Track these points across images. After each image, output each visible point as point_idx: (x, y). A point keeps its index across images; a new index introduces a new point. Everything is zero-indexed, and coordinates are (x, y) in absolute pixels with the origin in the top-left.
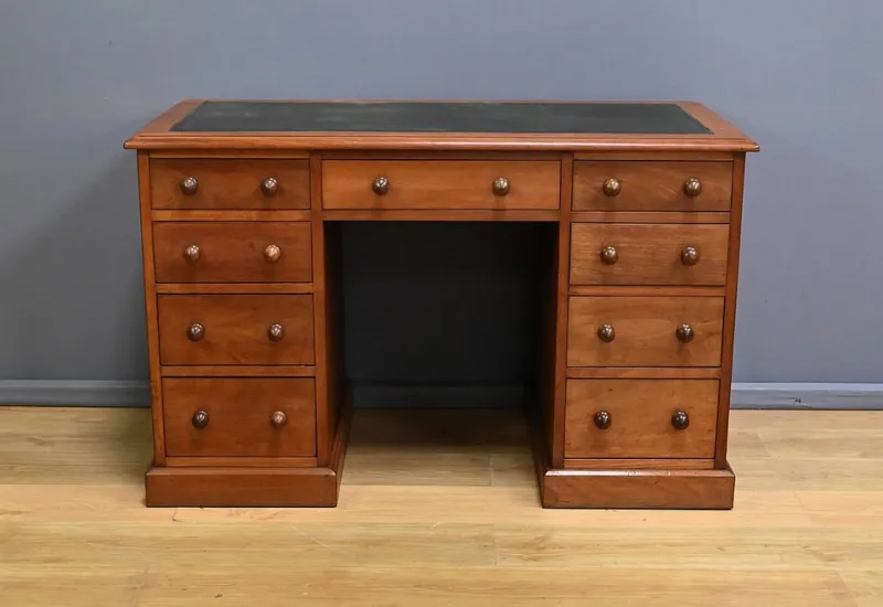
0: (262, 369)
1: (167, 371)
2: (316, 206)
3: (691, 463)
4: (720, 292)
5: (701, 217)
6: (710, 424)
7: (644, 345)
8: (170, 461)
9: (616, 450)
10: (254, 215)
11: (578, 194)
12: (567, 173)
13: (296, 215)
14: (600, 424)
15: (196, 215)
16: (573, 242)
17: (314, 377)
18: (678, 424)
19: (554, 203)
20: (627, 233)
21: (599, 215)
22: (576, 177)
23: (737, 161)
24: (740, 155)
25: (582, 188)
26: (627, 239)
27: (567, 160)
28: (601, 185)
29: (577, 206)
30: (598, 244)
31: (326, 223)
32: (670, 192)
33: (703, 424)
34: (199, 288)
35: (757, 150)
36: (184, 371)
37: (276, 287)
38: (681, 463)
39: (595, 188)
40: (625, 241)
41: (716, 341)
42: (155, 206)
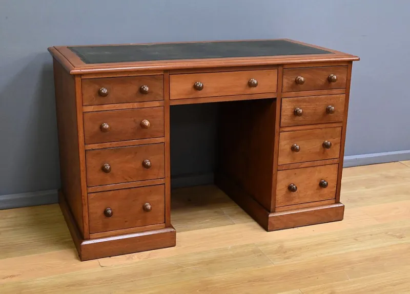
0: (139, 183)
1: (90, 190)
2: (167, 98)
3: (327, 202)
4: (340, 125)
5: (335, 91)
6: (334, 184)
7: (310, 152)
8: (92, 236)
9: (297, 201)
10: (136, 105)
11: (285, 84)
12: (280, 74)
13: (157, 104)
14: (291, 189)
15: (106, 107)
16: (282, 107)
17: (164, 184)
18: (322, 185)
19: (274, 89)
20: (305, 101)
21: (293, 94)
22: (284, 76)
23: (349, 65)
24: (350, 62)
25: (287, 81)
26: (305, 104)
27: (280, 68)
28: (294, 79)
29: (284, 90)
30: (293, 107)
31: (171, 106)
32: (322, 81)
33: (332, 184)
34: (107, 145)
35: (359, 60)
36: (100, 189)
37: (146, 141)
38: (323, 203)
39: (292, 81)
40: (304, 105)
41: (338, 147)
42: (84, 104)
